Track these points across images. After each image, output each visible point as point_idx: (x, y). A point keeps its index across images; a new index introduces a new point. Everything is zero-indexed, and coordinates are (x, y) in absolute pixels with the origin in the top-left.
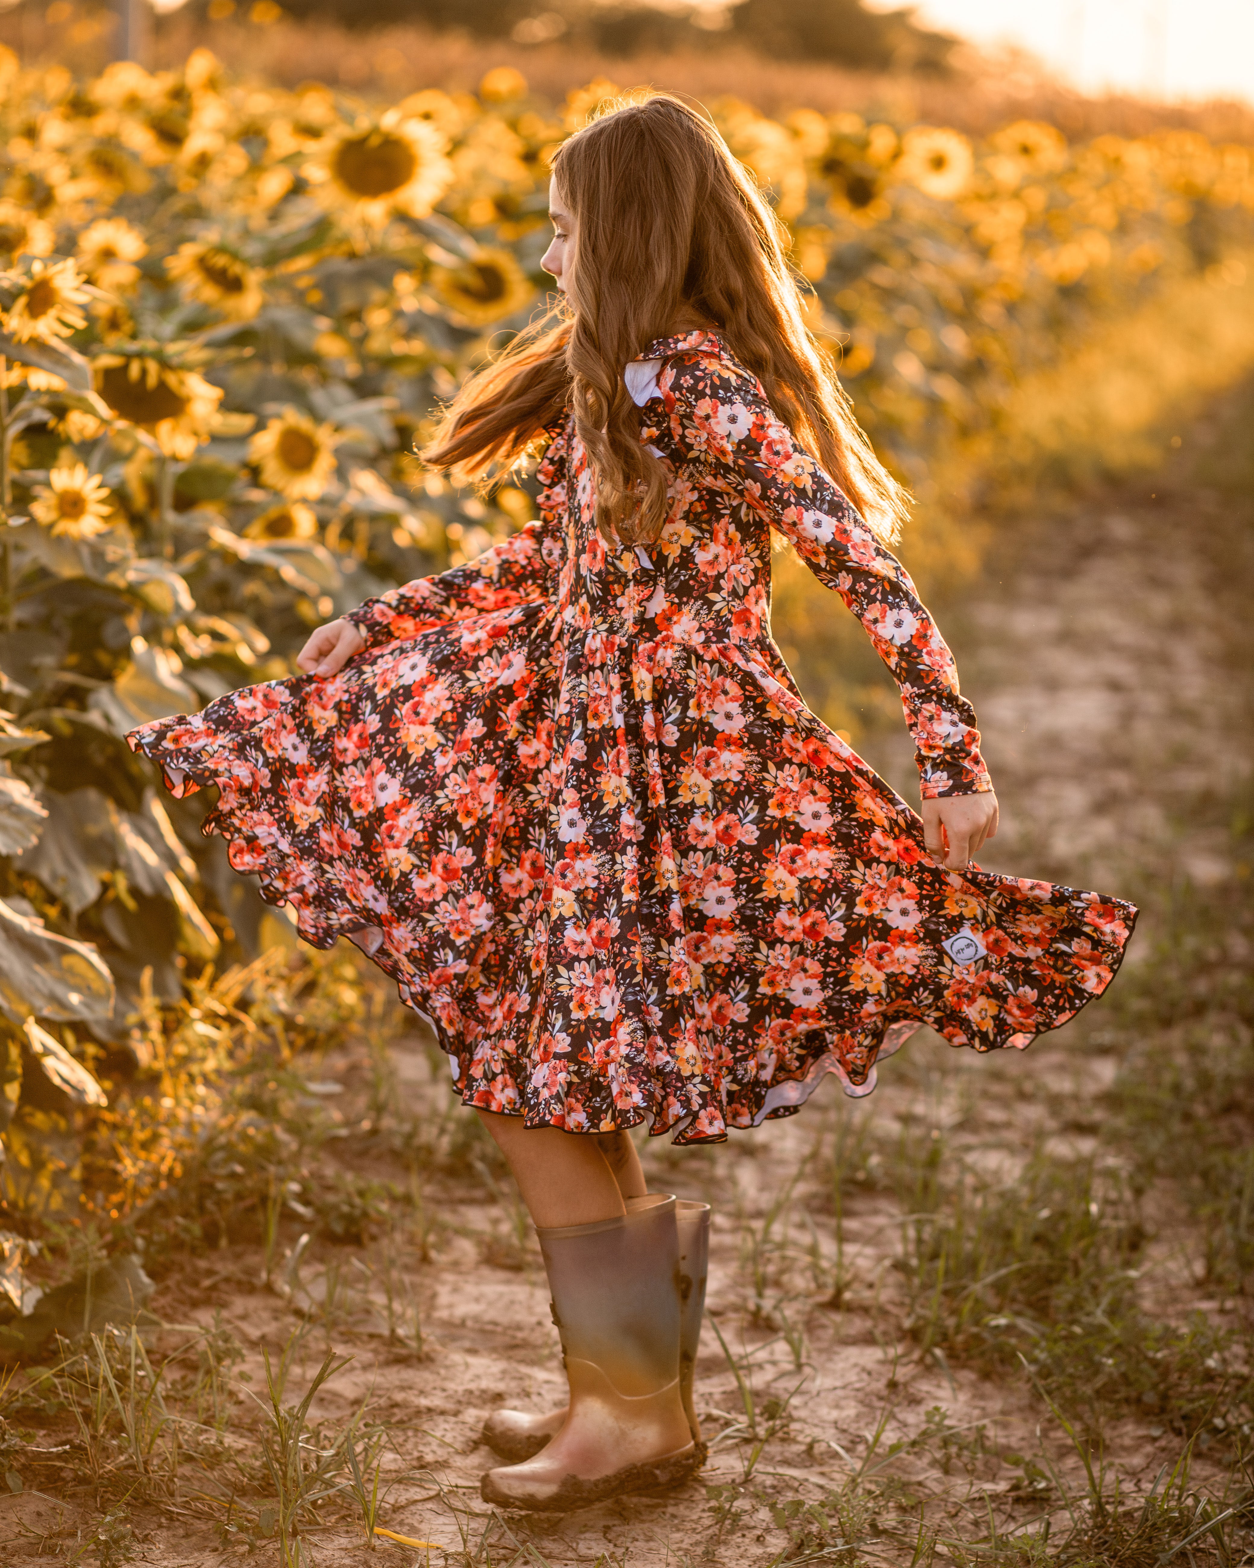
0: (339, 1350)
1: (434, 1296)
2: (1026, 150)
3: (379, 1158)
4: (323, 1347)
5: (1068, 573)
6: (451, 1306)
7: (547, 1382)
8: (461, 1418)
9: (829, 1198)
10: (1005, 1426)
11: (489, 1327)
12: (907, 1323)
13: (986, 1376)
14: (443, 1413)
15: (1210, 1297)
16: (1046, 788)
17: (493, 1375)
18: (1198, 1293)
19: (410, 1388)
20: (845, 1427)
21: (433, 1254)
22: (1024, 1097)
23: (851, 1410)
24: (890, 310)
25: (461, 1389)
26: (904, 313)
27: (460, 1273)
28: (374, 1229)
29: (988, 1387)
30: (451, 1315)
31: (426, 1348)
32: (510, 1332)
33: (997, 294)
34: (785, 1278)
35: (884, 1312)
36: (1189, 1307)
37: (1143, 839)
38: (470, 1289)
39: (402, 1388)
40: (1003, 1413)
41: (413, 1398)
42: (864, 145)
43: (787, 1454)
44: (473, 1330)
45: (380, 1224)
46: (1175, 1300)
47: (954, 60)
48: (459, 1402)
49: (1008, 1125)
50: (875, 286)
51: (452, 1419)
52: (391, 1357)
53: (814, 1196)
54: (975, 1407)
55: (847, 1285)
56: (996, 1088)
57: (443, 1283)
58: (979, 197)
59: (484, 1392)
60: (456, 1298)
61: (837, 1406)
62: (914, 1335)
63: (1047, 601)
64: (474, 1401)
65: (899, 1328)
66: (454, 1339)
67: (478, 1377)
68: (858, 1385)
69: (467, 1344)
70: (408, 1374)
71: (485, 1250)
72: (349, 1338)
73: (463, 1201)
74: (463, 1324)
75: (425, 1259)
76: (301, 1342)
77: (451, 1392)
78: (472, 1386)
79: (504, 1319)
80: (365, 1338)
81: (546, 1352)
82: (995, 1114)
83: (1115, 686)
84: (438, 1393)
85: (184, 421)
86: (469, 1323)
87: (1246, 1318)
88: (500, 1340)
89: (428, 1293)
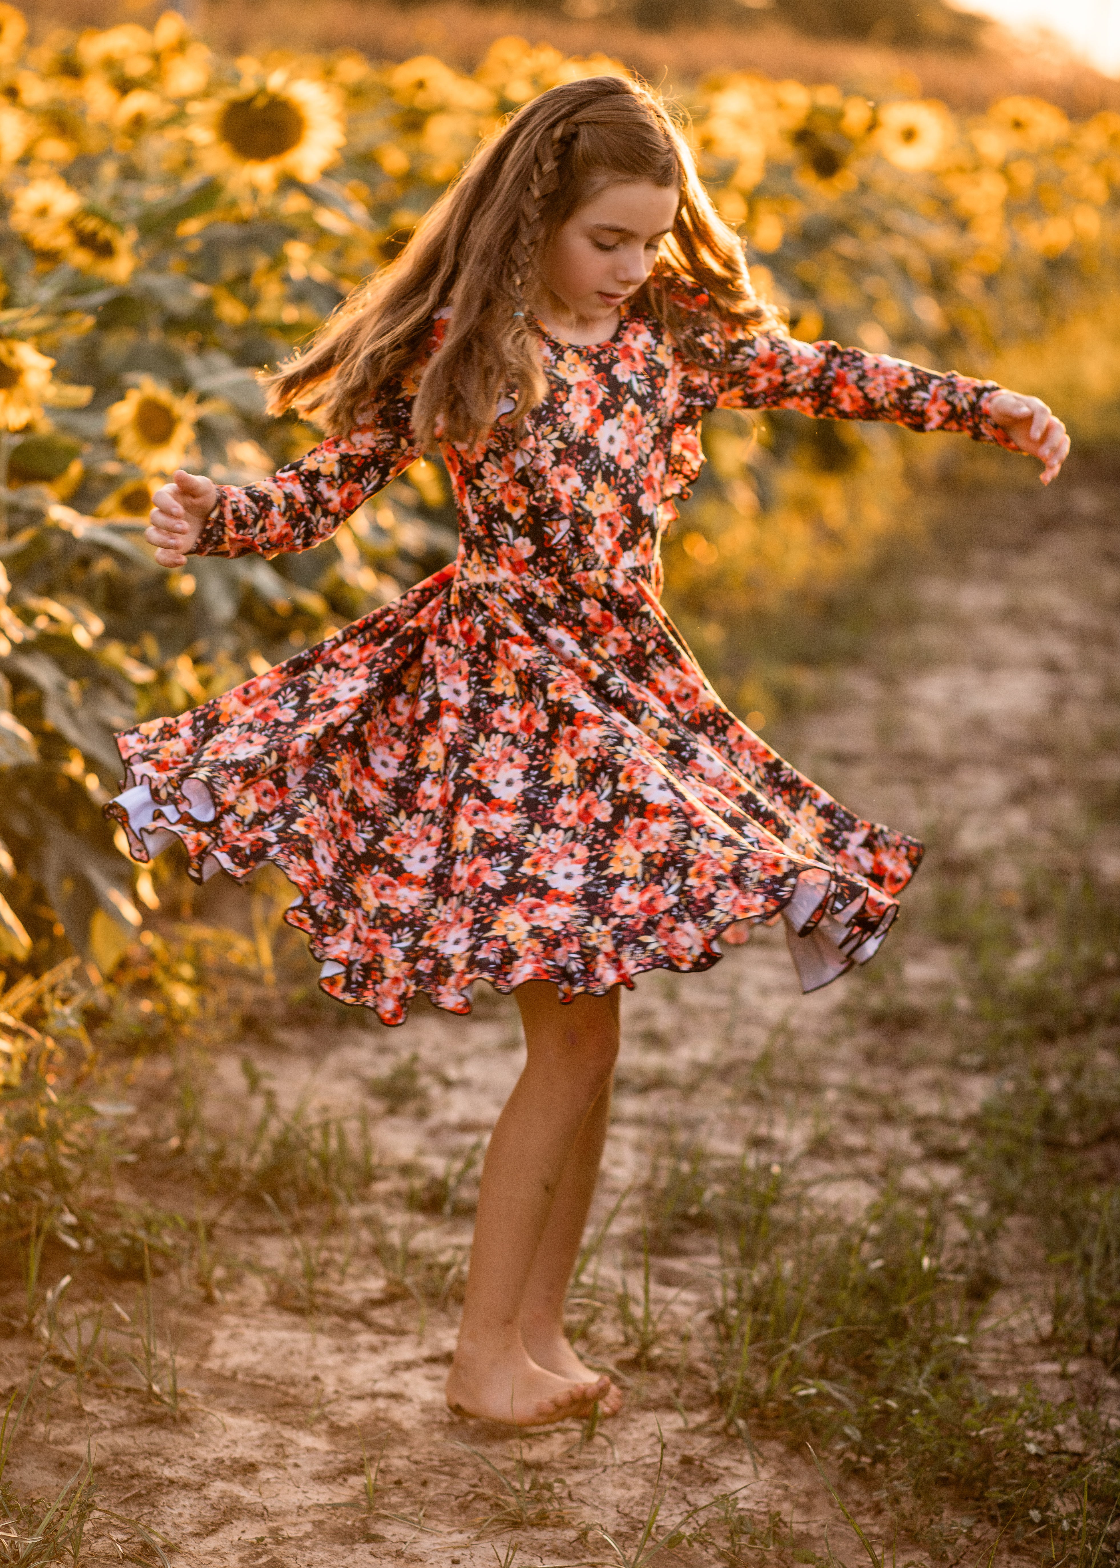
0: (91, 1406)
1: (210, 1342)
2: (1018, 125)
3: (181, 1180)
4: (75, 1402)
5: (1024, 548)
6: (225, 1355)
7: (309, 1450)
8: (205, 1492)
9: (657, 1235)
10: (807, 1509)
11: (261, 1381)
12: (715, 1386)
13: (795, 1448)
14: (186, 1486)
15: (1053, 1359)
16: (966, 776)
17: (251, 1439)
18: (1042, 1353)
19: (158, 1455)
20: (627, 1511)
21: (217, 1294)
22: (888, 1118)
23: (639, 1488)
24: (857, 282)
25: (211, 1457)
26: (871, 284)
27: (244, 1316)
28: (160, 1263)
29: (796, 1463)
30: (222, 1366)
31: (183, 1406)
32: (282, 1387)
33: (975, 266)
34: (593, 1329)
35: (692, 1371)
36: (1030, 1369)
37: (1057, 832)
38: (250, 1335)
39: (149, 1455)
40: (808, 1493)
41: (156, 1468)
42: (837, 116)
43: (558, 1543)
44: (244, 1384)
45: (166, 1256)
46: (1017, 1360)
47: (987, 39)
48: (207, 1473)
49: (866, 1151)
50: (842, 258)
51: (195, 1495)
52: (145, 1416)
53: (640, 1232)
54: (777, 1487)
55: (658, 1338)
56: (861, 1109)
57: (222, 1327)
58: (961, 170)
59: (235, 1461)
60: (233, 1345)
61: (624, 1485)
62: (721, 1399)
63: (998, 575)
64: (223, 1472)
65: (707, 1391)
66: (219, 1393)
67: (235, 1442)
68: (649, 1461)
69: (233, 1401)
70: (160, 1437)
71: (274, 1288)
72: (103, 1393)
73: (263, 1232)
74: (233, 1377)
75: (209, 1300)
76: (53, 1395)
77: (199, 1461)
78: (224, 1454)
79: (278, 1374)
80: (122, 1393)
81: (316, 1412)
82: (854, 1139)
83: (1052, 667)
84: (187, 1462)
85: (17, 392)
86: (240, 1377)
87: (1090, 1384)
88: (271, 1395)
89: (206, 1338)
